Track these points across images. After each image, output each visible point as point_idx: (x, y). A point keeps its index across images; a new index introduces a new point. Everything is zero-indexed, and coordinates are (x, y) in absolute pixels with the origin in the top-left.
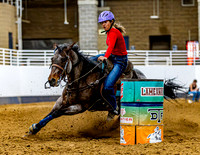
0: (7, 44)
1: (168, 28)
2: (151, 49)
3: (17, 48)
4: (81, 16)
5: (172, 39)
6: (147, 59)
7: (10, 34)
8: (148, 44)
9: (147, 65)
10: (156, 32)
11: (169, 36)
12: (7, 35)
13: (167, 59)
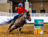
0: (9, 12)
1: (45, 8)
2: (41, 13)
3: (11, 13)
4: (25, 6)
5: (46, 11)
6: (40, 15)
7: (10, 10)
8: (40, 12)
9: (40, 16)
10: (42, 9)
11: (45, 10)
12: (9, 10)
13: (44, 15)
